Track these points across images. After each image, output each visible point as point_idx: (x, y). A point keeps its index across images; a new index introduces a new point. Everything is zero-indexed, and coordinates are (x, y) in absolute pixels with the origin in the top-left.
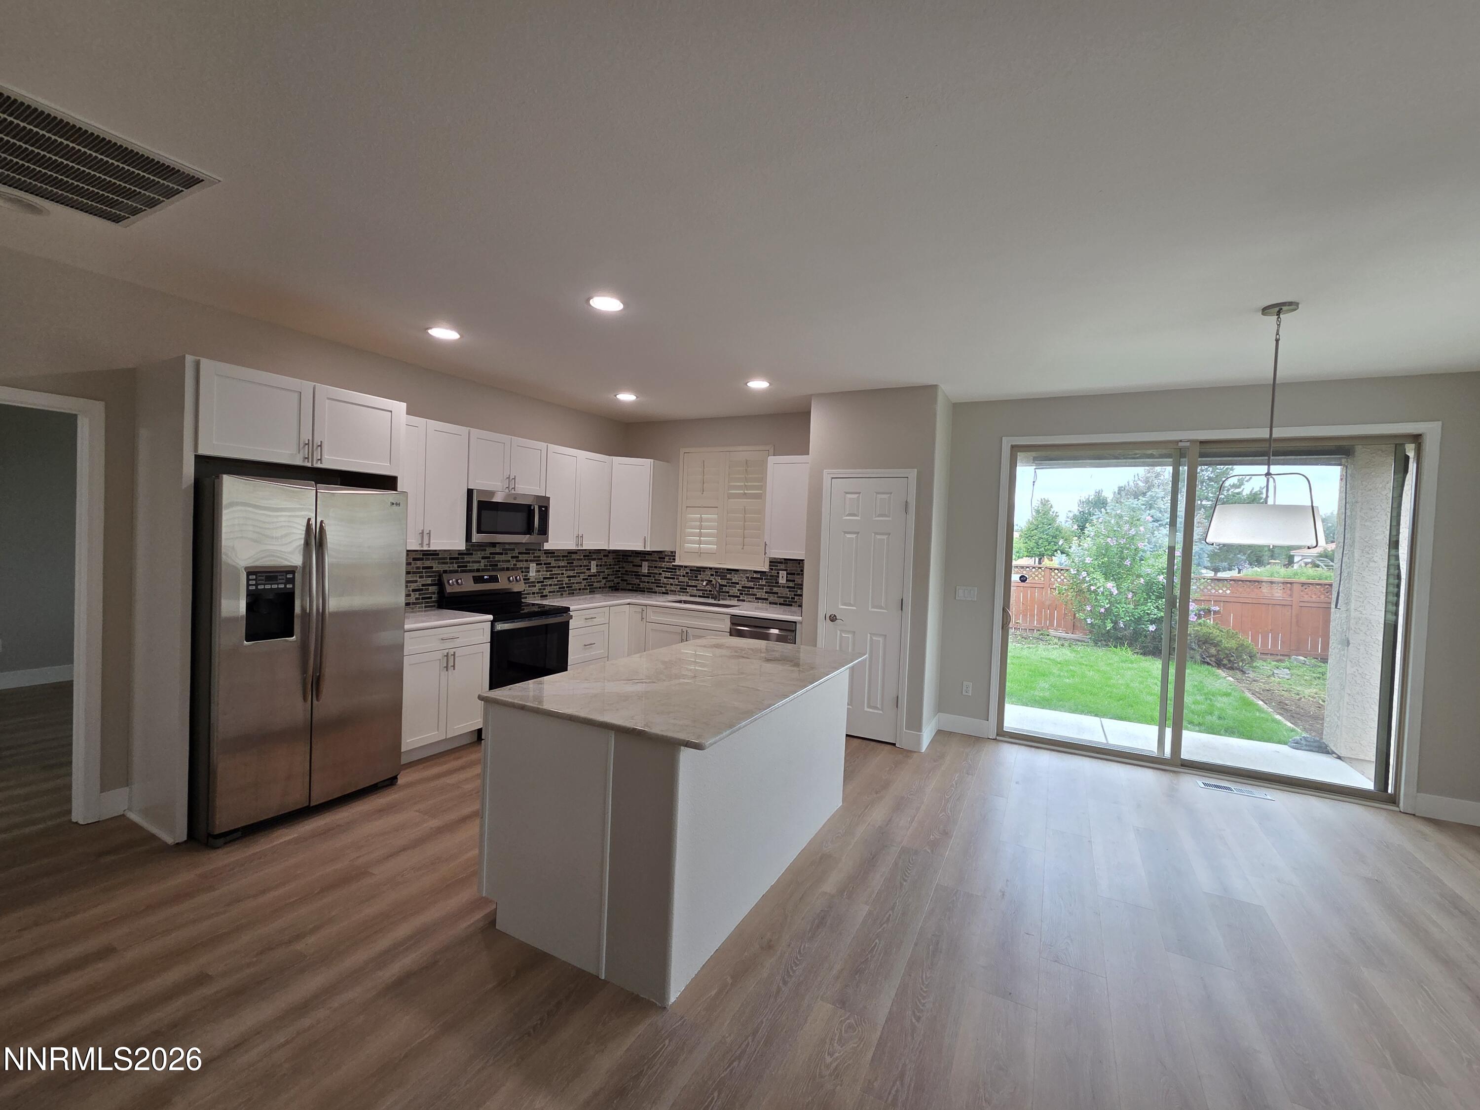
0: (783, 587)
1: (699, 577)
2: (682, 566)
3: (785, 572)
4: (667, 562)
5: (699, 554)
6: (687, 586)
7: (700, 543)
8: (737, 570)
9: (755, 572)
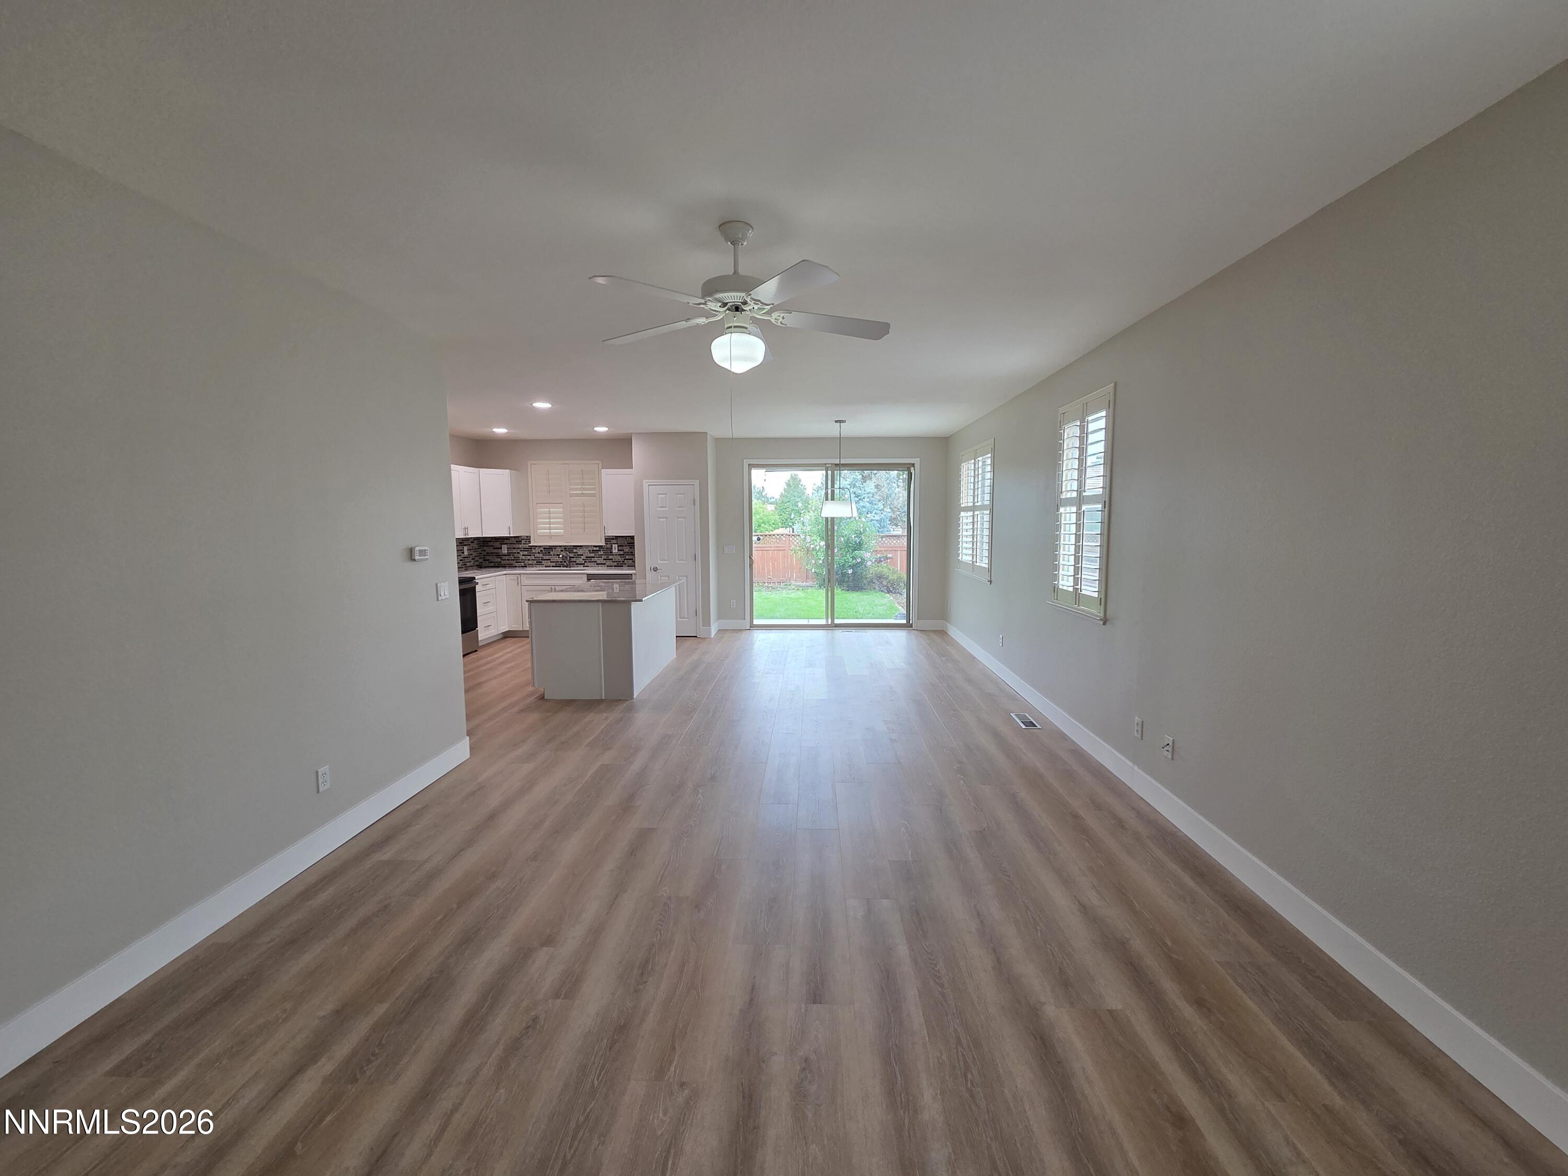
0: (616, 555)
1: (551, 553)
2: (536, 546)
3: (617, 545)
4: (524, 544)
5: (551, 536)
6: (542, 560)
7: (550, 529)
8: (581, 546)
9: (595, 546)
